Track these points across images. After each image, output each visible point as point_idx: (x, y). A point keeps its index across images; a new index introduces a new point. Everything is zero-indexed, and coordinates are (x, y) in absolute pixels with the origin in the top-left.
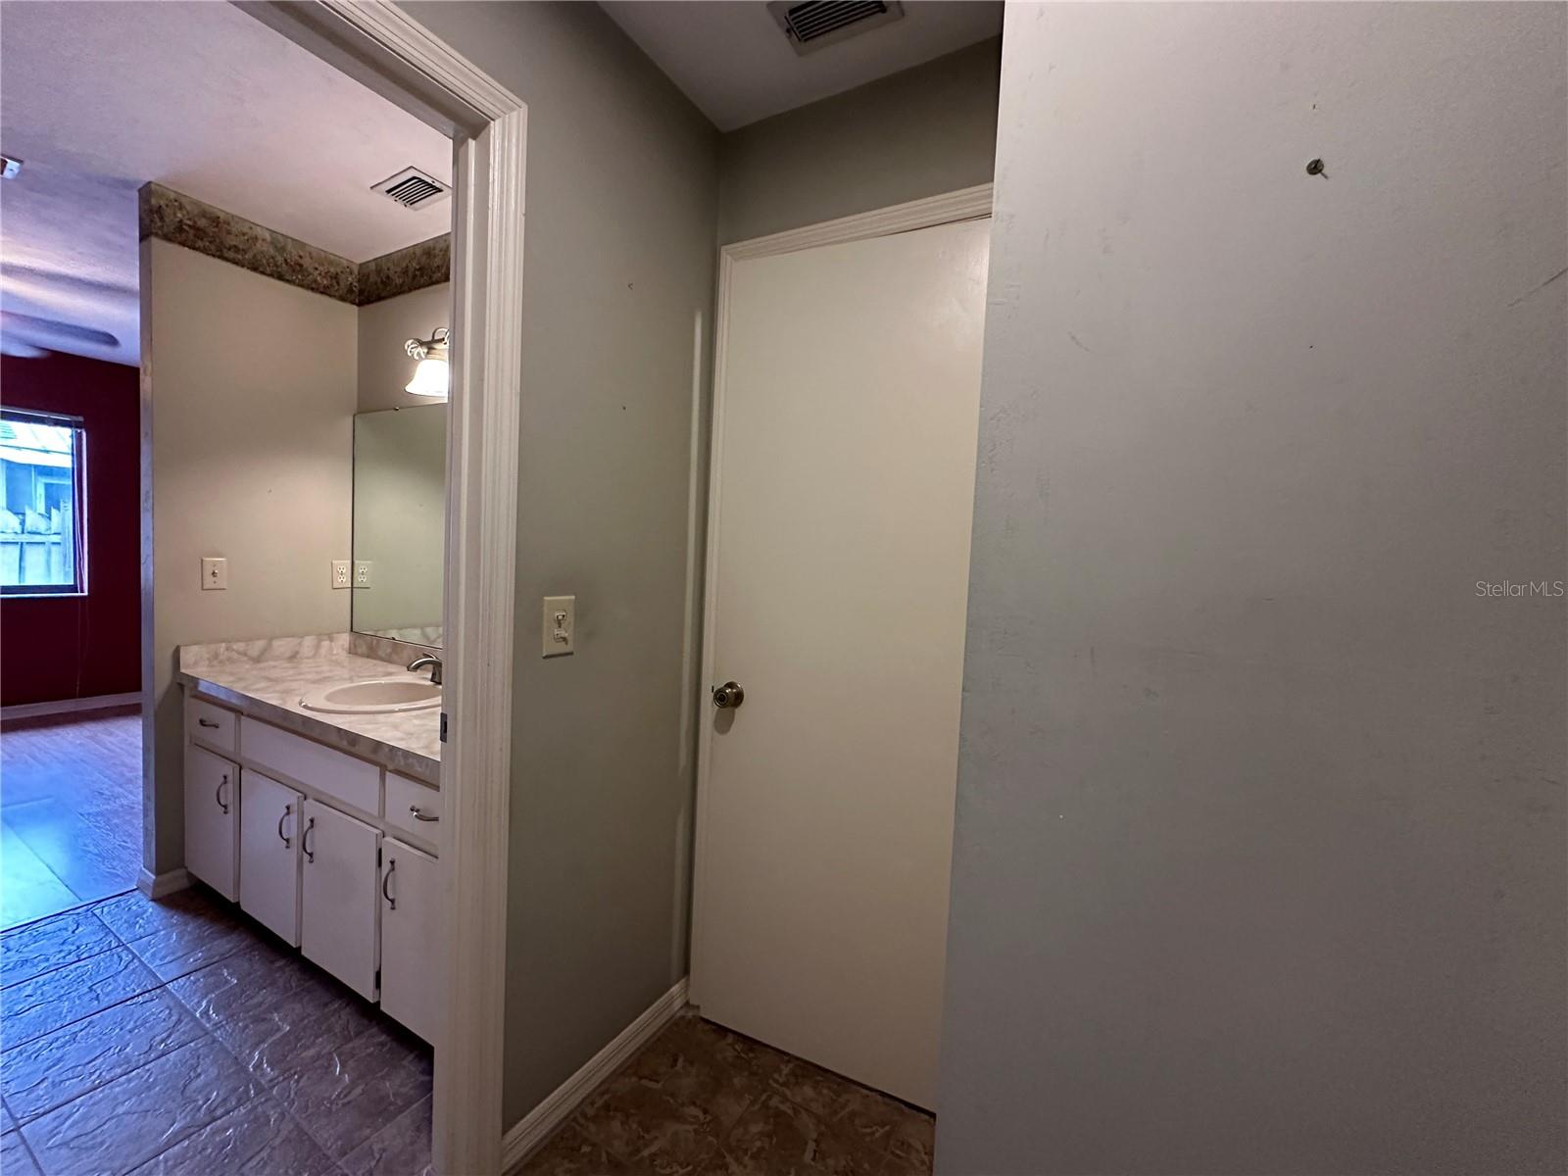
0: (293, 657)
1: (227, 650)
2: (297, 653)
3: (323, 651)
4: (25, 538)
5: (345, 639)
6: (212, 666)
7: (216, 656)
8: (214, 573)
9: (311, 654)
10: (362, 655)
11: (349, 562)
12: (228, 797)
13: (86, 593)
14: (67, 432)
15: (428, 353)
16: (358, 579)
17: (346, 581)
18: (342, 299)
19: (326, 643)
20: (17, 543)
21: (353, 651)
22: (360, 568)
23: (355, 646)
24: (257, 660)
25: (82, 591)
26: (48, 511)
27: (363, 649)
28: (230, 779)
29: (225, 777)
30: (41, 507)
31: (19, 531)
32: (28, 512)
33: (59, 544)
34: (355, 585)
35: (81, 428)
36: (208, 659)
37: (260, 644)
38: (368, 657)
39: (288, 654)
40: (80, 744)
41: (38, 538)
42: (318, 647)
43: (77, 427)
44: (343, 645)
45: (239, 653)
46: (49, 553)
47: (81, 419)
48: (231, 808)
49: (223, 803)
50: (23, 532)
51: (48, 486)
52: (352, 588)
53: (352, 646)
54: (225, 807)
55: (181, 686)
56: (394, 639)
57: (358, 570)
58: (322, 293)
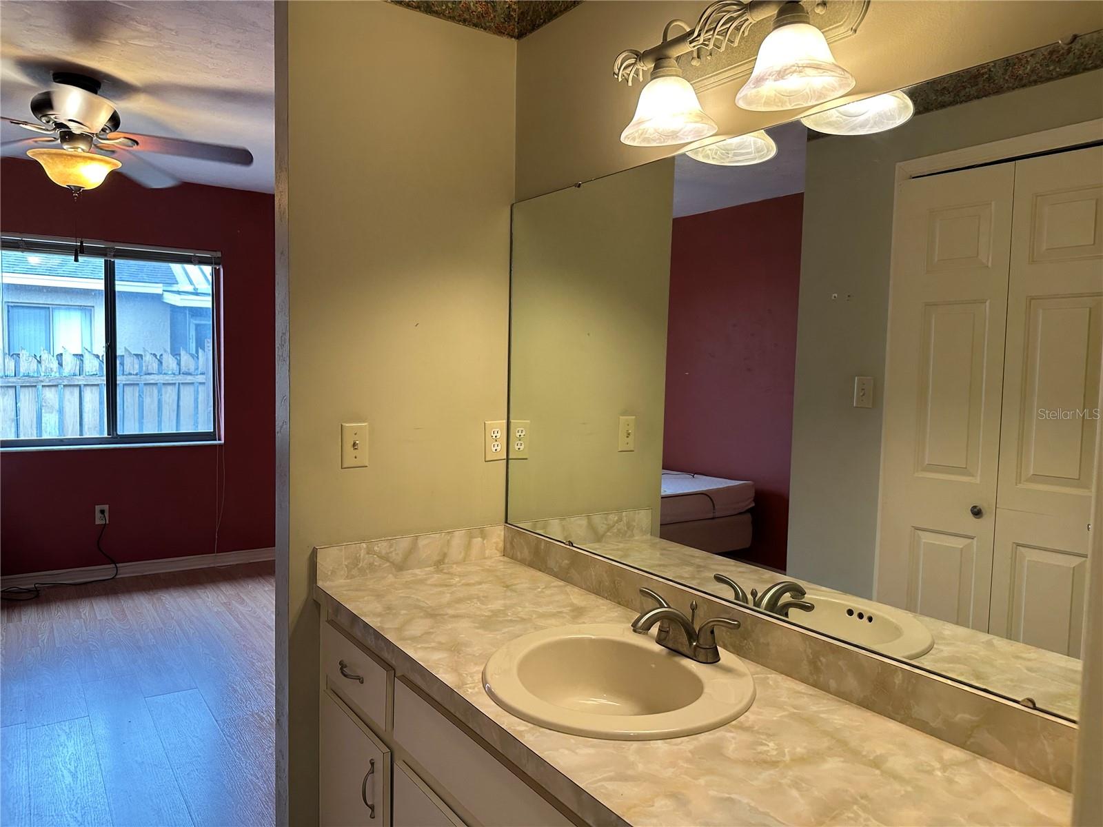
0: (440, 562)
1: (368, 553)
2: (445, 555)
3: (475, 551)
4: (181, 379)
5: (498, 534)
6: (353, 577)
7: (356, 561)
8: (354, 444)
9: (461, 557)
10: (523, 562)
11: (505, 421)
12: (378, 796)
13: (223, 442)
14: (208, 269)
15: (656, 67)
16: (515, 446)
17: (500, 447)
18: (499, 31)
19: (477, 541)
20: (175, 384)
21: (509, 551)
22: (518, 430)
23: (513, 547)
24: (400, 567)
25: (220, 440)
26: (197, 352)
27: (526, 553)
28: (379, 766)
29: (372, 764)
30: (193, 346)
31: (177, 373)
32: (183, 353)
33: (204, 383)
34: (510, 457)
35: (219, 264)
36: (347, 566)
37: (404, 543)
38: (531, 565)
39: (436, 558)
40: (217, 613)
41: (189, 379)
42: (468, 546)
43: (216, 264)
44: (497, 543)
45: (381, 557)
46: (197, 392)
47: (219, 254)
48: (379, 811)
49: (369, 803)
50: (180, 373)
51: (197, 326)
52: (508, 459)
53: (508, 545)
54: (372, 808)
55: (317, 605)
56: (571, 544)
57: (515, 433)
58: (475, 25)
